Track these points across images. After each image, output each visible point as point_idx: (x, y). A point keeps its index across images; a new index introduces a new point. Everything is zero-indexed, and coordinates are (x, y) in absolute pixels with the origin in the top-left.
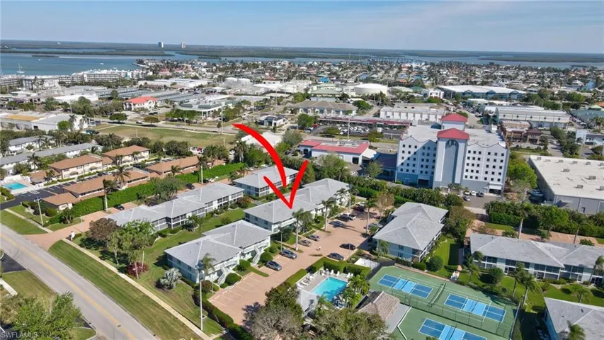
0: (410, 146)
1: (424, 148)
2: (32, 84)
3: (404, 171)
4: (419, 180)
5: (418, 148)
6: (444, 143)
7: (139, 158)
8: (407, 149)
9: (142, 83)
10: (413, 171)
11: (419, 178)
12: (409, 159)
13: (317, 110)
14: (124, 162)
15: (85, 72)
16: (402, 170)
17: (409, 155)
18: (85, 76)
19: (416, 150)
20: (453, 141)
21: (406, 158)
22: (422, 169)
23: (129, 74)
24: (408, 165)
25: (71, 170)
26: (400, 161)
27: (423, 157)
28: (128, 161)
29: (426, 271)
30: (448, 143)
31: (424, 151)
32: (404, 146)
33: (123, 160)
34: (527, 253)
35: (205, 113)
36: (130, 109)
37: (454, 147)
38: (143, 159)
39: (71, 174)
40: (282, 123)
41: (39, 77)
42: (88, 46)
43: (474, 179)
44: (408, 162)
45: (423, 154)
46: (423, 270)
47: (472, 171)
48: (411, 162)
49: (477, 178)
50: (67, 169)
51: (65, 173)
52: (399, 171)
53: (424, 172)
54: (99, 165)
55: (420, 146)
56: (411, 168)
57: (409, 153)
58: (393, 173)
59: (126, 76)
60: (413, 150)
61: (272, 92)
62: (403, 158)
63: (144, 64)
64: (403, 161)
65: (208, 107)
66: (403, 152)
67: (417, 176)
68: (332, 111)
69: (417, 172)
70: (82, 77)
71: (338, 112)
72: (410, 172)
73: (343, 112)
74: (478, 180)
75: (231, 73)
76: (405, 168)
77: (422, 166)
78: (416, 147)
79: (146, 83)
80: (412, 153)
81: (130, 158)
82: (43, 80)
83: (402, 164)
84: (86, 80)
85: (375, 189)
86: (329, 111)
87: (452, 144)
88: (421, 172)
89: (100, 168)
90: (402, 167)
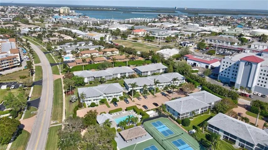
0: (227, 63)
1: (235, 64)
2: (109, 23)
3: (223, 76)
4: (231, 82)
5: (232, 64)
6: (244, 63)
7: (115, 53)
8: (225, 64)
9: (150, 24)
10: (228, 76)
11: (231, 80)
12: (226, 69)
13: (216, 41)
14: (108, 54)
15: (131, 19)
16: (222, 75)
17: (226, 68)
18: (130, 20)
19: (230, 65)
20: (249, 62)
21: (224, 69)
22: (232, 76)
23: (148, 20)
24: (225, 72)
25: (86, 55)
26: (221, 70)
27: (234, 70)
28: (109, 54)
29: (181, 125)
30: (246, 64)
31: (235, 66)
32: (224, 62)
33: (107, 53)
34: (238, 131)
35: (159, 38)
36: (133, 34)
37: (249, 66)
38: (116, 54)
39: (86, 56)
40: (191, 46)
41: (112, 20)
42: (147, 8)
43: (263, 86)
44: (226, 71)
45: (234, 68)
46: (179, 124)
47: (262, 82)
48: (227, 71)
49: (265, 86)
50: (84, 54)
51: (83, 55)
52: (220, 75)
53: (233, 78)
54: (97, 54)
55: (233, 63)
56: (227, 74)
57: (227, 66)
58: (217, 75)
59: (147, 21)
60: (229, 65)
61: (205, 31)
62: (223, 69)
63: (160, 16)
64: (223, 70)
65: (162, 36)
66: (224, 65)
67: (229, 79)
68: (225, 42)
69: (230, 77)
70: (129, 21)
71: (227, 43)
72: (226, 77)
73: (230, 43)
74: (266, 87)
75: (195, 21)
76: (224, 74)
77: (233, 74)
78: (230, 64)
79: (151, 24)
80: (228, 66)
81: (111, 53)
82: (113, 21)
83: (222, 72)
84: (130, 22)
85: (197, 82)
86: (223, 42)
87: (248, 64)
88: (232, 77)
89: (97, 55)
90: (222, 73)
